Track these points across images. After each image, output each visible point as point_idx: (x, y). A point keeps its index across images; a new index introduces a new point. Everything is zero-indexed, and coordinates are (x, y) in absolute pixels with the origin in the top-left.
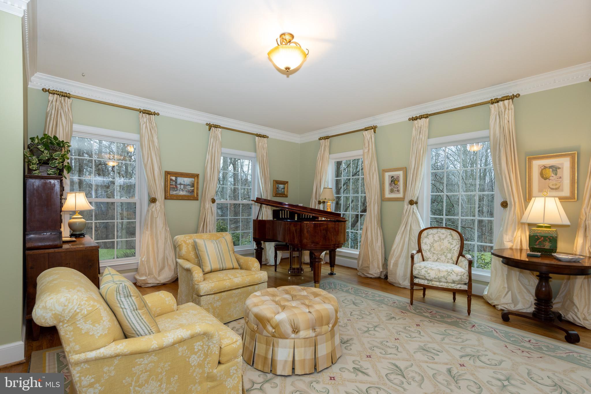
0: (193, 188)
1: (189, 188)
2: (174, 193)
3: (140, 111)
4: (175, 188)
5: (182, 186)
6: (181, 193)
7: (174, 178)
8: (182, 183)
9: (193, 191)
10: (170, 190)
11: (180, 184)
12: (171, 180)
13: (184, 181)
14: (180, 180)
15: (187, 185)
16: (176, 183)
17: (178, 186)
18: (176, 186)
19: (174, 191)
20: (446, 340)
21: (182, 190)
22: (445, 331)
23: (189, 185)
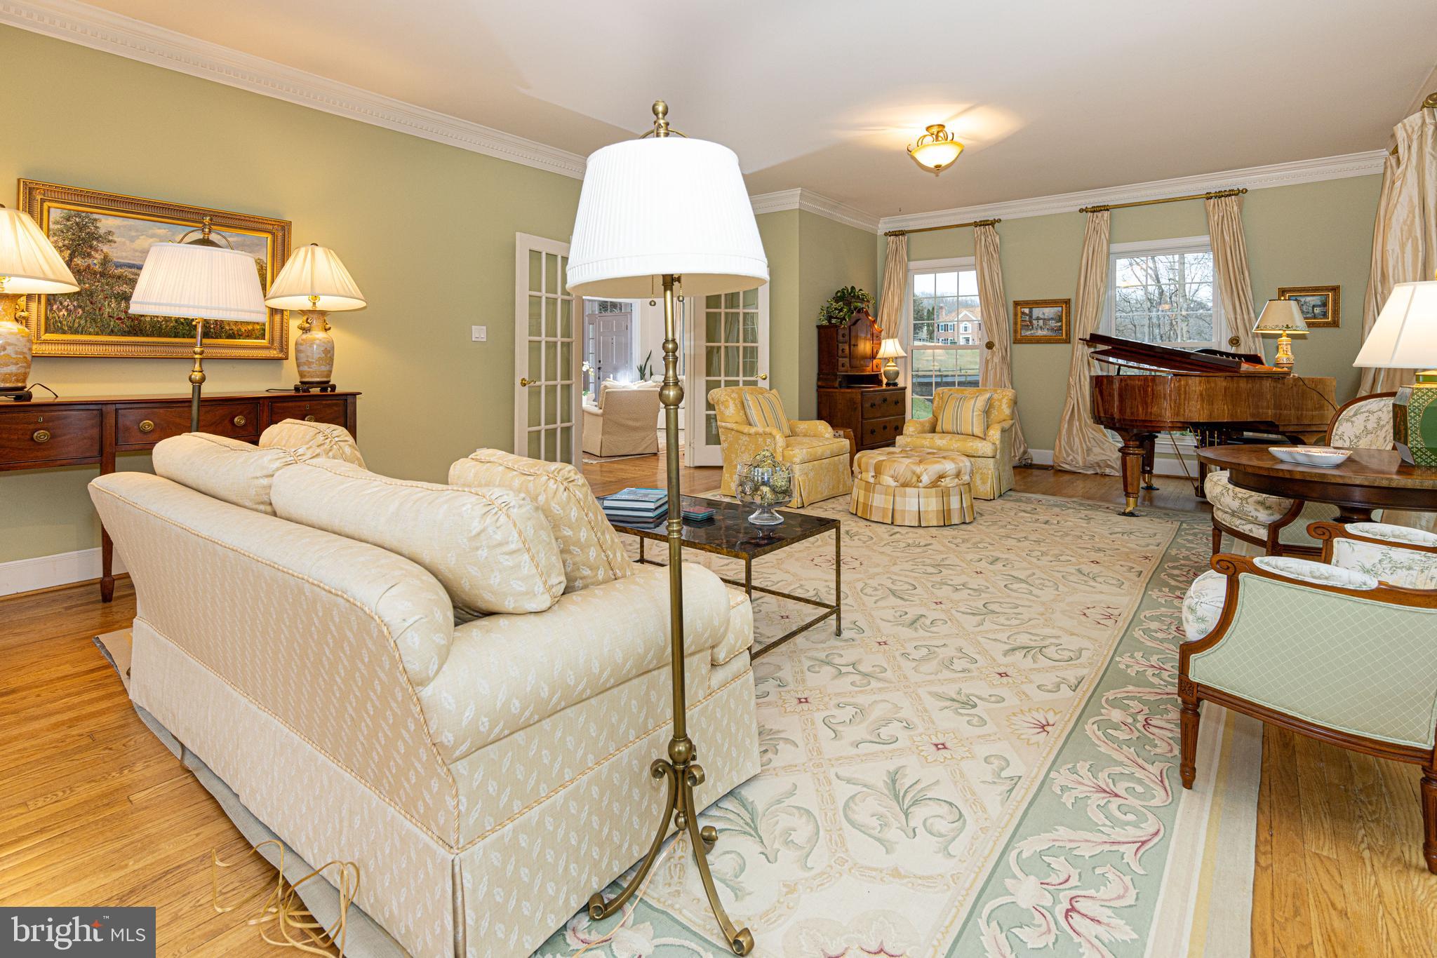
0: (1059, 324)
1: (1053, 324)
2: (1028, 333)
3: (976, 224)
4: (1030, 326)
5: (1041, 322)
6: (1040, 333)
7: (1027, 311)
8: (1041, 316)
9: (1060, 328)
10: (1021, 329)
11: (1038, 319)
12: (1023, 313)
13: (1044, 314)
14: (1037, 312)
15: (1049, 320)
16: (1031, 317)
17: (1035, 322)
18: (1031, 322)
19: (1027, 330)
20: (988, 625)
21: (1041, 328)
22: (984, 606)
23: (1052, 319)
